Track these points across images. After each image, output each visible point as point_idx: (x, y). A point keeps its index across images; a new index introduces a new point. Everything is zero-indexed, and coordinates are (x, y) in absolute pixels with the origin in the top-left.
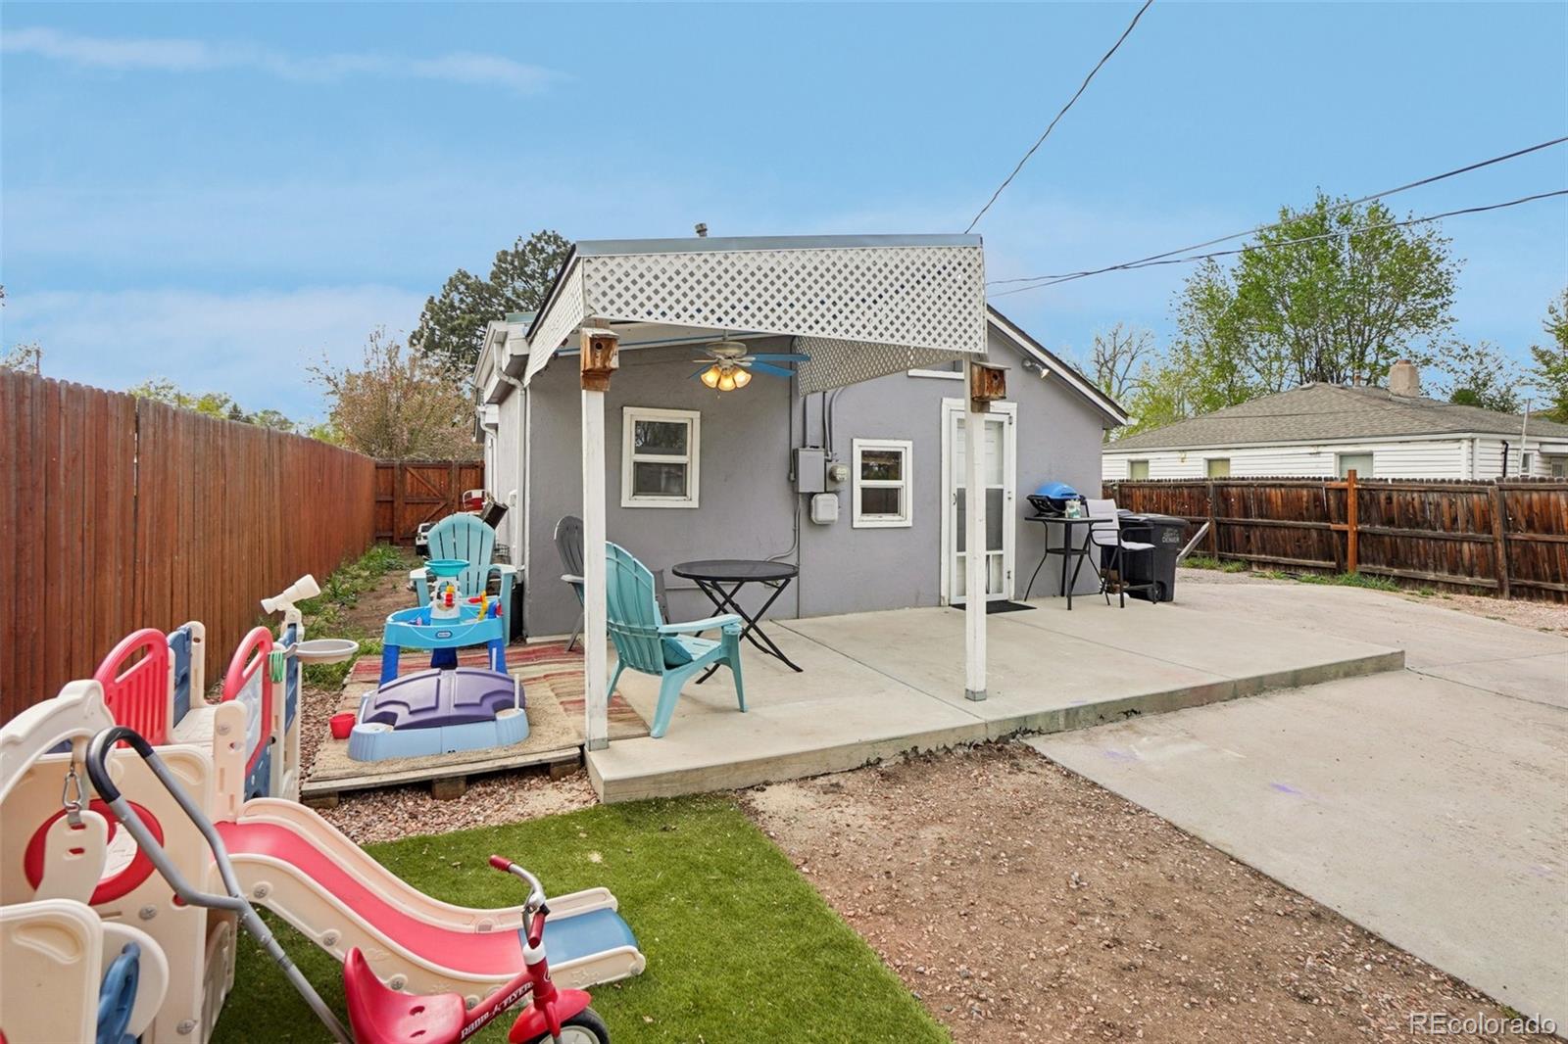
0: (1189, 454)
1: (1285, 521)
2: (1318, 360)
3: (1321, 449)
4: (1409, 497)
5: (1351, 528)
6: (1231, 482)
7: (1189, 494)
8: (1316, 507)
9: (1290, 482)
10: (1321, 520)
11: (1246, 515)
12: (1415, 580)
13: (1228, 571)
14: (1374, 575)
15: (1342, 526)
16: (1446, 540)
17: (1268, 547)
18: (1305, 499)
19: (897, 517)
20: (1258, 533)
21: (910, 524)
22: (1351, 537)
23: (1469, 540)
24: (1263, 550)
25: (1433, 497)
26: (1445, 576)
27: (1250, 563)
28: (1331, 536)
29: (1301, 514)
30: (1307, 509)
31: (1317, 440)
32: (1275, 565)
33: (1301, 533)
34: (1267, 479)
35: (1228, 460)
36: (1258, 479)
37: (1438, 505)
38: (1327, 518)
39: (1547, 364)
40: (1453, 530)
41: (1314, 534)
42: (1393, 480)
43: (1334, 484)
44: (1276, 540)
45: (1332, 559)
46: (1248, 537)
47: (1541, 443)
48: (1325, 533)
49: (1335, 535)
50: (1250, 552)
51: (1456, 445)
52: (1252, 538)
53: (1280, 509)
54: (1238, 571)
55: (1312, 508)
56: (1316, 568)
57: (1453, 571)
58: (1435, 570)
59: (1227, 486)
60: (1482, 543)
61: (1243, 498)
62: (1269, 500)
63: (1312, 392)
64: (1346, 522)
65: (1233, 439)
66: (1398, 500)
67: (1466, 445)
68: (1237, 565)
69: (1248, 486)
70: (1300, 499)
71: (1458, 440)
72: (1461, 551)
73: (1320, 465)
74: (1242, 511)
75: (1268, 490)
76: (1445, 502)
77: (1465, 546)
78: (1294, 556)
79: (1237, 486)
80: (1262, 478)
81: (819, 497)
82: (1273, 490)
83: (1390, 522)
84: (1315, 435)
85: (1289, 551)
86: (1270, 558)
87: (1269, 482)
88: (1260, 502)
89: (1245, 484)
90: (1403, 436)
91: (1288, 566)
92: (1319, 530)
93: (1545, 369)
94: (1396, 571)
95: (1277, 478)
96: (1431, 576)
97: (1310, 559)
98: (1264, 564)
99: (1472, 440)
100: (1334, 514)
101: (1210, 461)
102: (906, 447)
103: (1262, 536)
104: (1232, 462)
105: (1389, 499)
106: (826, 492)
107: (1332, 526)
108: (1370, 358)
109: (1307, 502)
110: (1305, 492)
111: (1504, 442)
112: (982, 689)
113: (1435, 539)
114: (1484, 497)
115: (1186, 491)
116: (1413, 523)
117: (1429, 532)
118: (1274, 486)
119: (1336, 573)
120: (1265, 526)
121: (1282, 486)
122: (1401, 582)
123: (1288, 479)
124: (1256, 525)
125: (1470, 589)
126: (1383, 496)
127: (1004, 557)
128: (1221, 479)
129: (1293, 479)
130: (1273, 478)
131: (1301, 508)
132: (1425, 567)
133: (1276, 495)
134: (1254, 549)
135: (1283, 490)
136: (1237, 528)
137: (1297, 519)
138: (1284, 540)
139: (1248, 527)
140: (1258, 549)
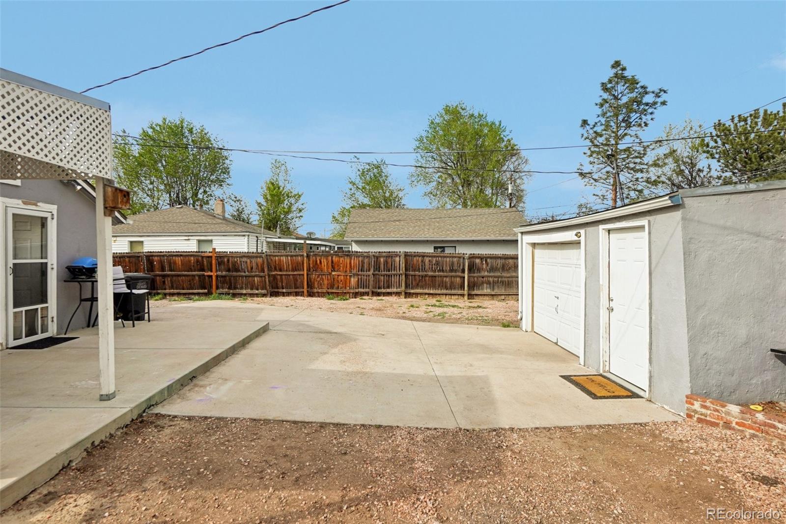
0: (118, 239)
1: (183, 273)
2: (178, 194)
3: (190, 238)
4: (236, 260)
5: (213, 274)
6: (154, 254)
7: (129, 261)
8: (198, 265)
9: (185, 254)
10: (200, 271)
11: (163, 271)
12: (239, 294)
13: (156, 300)
14: (223, 294)
15: (210, 273)
16: (249, 276)
17: (175, 286)
18: (192, 262)
20: (169, 279)
22: (214, 278)
23: (256, 276)
24: (172, 287)
25: (244, 259)
26: (249, 291)
27: (165, 295)
28: (205, 278)
29: (191, 269)
30: (194, 266)
31: (189, 234)
32: (179, 294)
33: (191, 278)
34: (174, 252)
35: (142, 242)
36: (169, 252)
37: (246, 262)
38: (203, 270)
39: (261, 208)
40: (252, 272)
41: (197, 278)
42: (230, 252)
43: (206, 254)
44: (179, 281)
45: (205, 288)
46: (164, 282)
47: (266, 237)
48: (202, 277)
49: (207, 278)
50: (165, 289)
51: (243, 238)
52: (166, 282)
53: (180, 267)
54: (161, 299)
55: (195, 265)
56: (198, 294)
57: (252, 289)
58: (246, 289)
59: (152, 256)
60: (261, 277)
61: (161, 262)
62: (175, 263)
63: (182, 210)
64: (212, 271)
65: (145, 231)
66: (232, 262)
67: (246, 238)
68: (160, 296)
69: (163, 256)
70: (190, 261)
71: (244, 236)
72: (254, 280)
73: (190, 246)
74: (160, 269)
75: (174, 258)
76: (248, 261)
77: (256, 279)
78: (188, 289)
79: (158, 256)
80: (171, 252)
82: (177, 258)
83: (229, 270)
84: (187, 231)
85: (185, 287)
86: (176, 291)
87: (175, 254)
88: (170, 263)
89: (161, 255)
90: (224, 234)
91: (185, 294)
92: (199, 276)
93: (260, 209)
94: (231, 291)
95: (179, 252)
96: (244, 292)
97: (195, 290)
98: (173, 294)
99: (248, 236)
100: (206, 268)
101: (131, 242)
103: (171, 280)
104: (144, 243)
105: (228, 260)
107: (206, 274)
108: (200, 196)
109: (194, 263)
110: (192, 258)
111: (257, 237)
112: (113, 391)
113: (246, 277)
114: (261, 259)
115: (127, 260)
116: (237, 270)
117: (243, 274)
118: (175, 256)
119: (208, 295)
120: (173, 276)
121: (181, 255)
122: (234, 296)
123: (184, 252)
124: (168, 276)
125: (257, 295)
126: (226, 260)
127: (49, 308)
128: (148, 252)
129: (186, 252)
130: (176, 252)
131: (191, 266)
132: (242, 288)
133: (178, 260)
134: (167, 287)
135: (182, 258)
136: (158, 278)
137: (188, 271)
138: (183, 281)
139: (164, 276)
140: (169, 287)
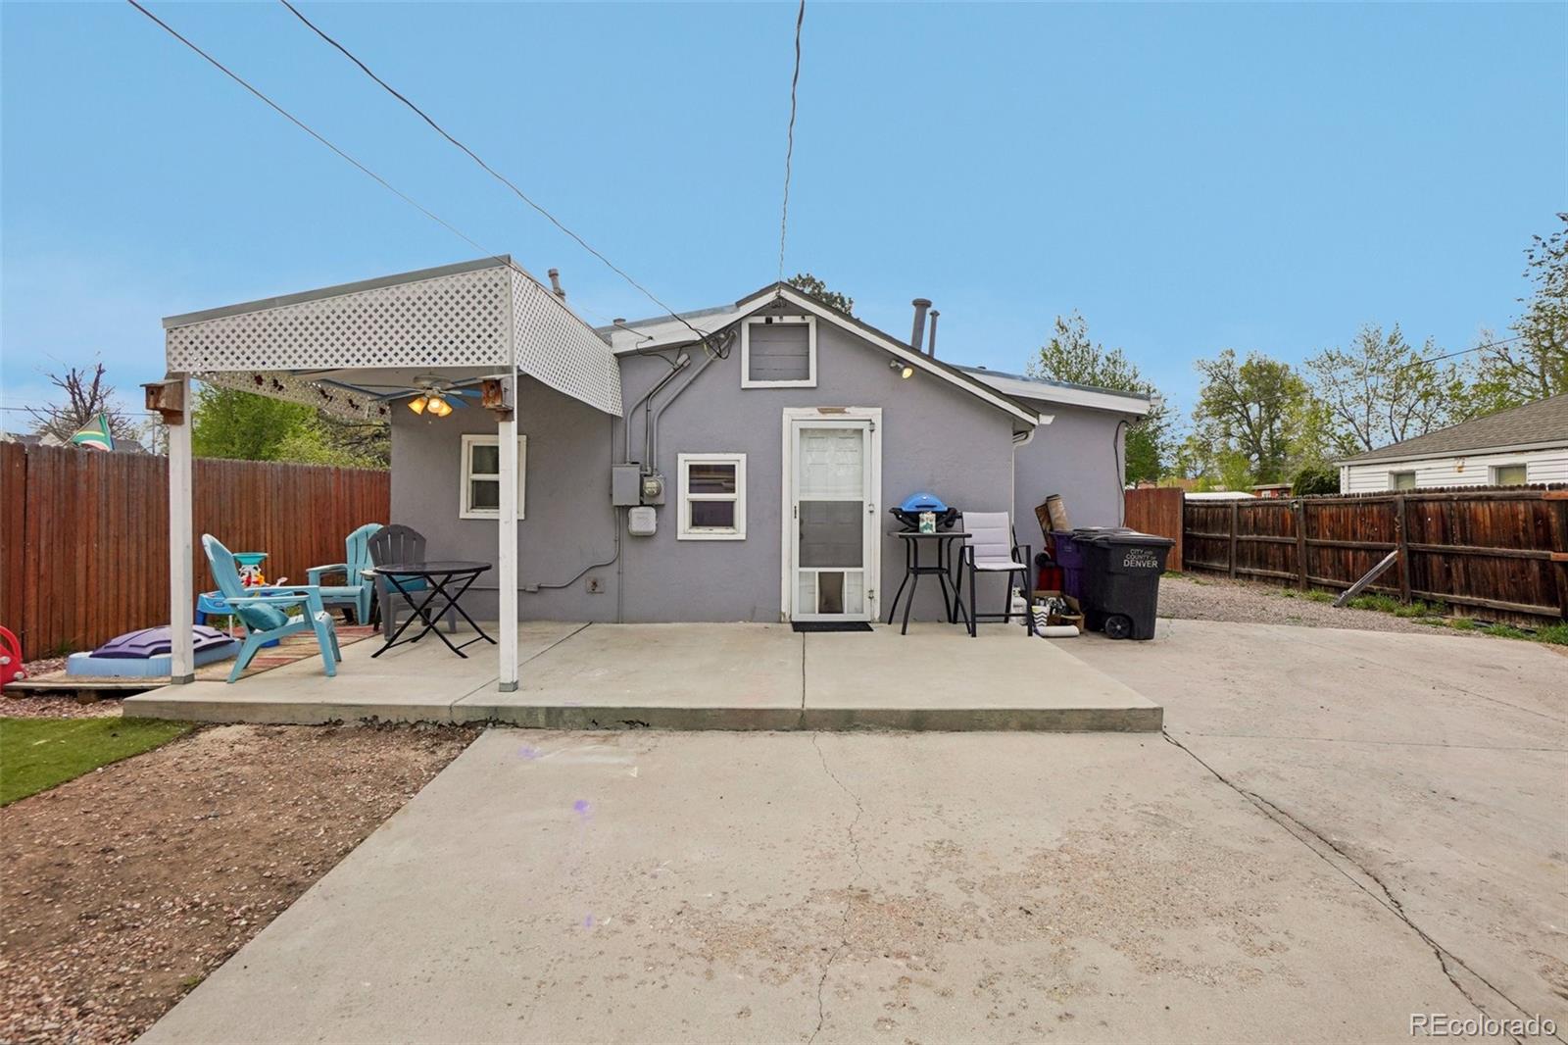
0: (1468, 462)
1: (1496, 549)
6: (1426, 494)
7: (1379, 512)
8: (1537, 527)
9: (1498, 493)
10: (1541, 547)
11: (1445, 541)
15: (1563, 555)
17: (1474, 584)
18: (1521, 517)
19: (730, 530)
20: (1461, 565)
21: (744, 538)
24: (1467, 589)
27: (1450, 607)
28: (1553, 572)
29: (1516, 538)
30: (1523, 530)
32: (1483, 610)
33: (1518, 565)
34: (1469, 490)
36: (1460, 489)
38: (1548, 545)
41: (1535, 567)
44: (1484, 575)
45: (1553, 602)
46: (1449, 571)
48: (1546, 567)
49: (1556, 569)
50: (1451, 591)
52: (1454, 571)
53: (1488, 531)
55: (1531, 529)
56: (1537, 616)
59: (1422, 500)
61: (1441, 516)
62: (1474, 519)
64: (1566, 550)
69: (1449, 499)
70: (1515, 516)
74: (1440, 535)
75: (1473, 504)
78: (1509, 598)
79: (1434, 501)
80: (1466, 489)
81: (634, 510)
82: (1479, 506)
85: (1501, 590)
86: (1476, 600)
87: (1473, 494)
88: (1463, 522)
89: (1443, 497)
91: (1500, 613)
92: (1540, 562)
97: (1529, 602)
98: (1469, 608)
100: (1554, 537)
102: (740, 461)
103: (1466, 568)
104: (1529, 470)
106: (642, 504)
107: (1553, 555)
109: (1525, 521)
110: (1521, 507)
118: (1479, 499)
119: (1560, 623)
120: (1470, 555)
121: (1489, 499)
124: (1460, 554)
127: (866, 574)
130: (1475, 489)
131: (1517, 530)
133: (1482, 511)
134: (1456, 586)
135: (1492, 504)
136: (1435, 558)
137: (1511, 547)
138: (1495, 575)
139: (1449, 556)
140: (1461, 586)
